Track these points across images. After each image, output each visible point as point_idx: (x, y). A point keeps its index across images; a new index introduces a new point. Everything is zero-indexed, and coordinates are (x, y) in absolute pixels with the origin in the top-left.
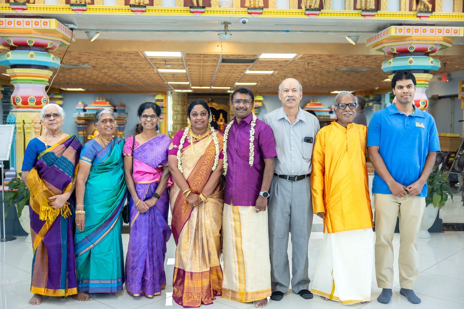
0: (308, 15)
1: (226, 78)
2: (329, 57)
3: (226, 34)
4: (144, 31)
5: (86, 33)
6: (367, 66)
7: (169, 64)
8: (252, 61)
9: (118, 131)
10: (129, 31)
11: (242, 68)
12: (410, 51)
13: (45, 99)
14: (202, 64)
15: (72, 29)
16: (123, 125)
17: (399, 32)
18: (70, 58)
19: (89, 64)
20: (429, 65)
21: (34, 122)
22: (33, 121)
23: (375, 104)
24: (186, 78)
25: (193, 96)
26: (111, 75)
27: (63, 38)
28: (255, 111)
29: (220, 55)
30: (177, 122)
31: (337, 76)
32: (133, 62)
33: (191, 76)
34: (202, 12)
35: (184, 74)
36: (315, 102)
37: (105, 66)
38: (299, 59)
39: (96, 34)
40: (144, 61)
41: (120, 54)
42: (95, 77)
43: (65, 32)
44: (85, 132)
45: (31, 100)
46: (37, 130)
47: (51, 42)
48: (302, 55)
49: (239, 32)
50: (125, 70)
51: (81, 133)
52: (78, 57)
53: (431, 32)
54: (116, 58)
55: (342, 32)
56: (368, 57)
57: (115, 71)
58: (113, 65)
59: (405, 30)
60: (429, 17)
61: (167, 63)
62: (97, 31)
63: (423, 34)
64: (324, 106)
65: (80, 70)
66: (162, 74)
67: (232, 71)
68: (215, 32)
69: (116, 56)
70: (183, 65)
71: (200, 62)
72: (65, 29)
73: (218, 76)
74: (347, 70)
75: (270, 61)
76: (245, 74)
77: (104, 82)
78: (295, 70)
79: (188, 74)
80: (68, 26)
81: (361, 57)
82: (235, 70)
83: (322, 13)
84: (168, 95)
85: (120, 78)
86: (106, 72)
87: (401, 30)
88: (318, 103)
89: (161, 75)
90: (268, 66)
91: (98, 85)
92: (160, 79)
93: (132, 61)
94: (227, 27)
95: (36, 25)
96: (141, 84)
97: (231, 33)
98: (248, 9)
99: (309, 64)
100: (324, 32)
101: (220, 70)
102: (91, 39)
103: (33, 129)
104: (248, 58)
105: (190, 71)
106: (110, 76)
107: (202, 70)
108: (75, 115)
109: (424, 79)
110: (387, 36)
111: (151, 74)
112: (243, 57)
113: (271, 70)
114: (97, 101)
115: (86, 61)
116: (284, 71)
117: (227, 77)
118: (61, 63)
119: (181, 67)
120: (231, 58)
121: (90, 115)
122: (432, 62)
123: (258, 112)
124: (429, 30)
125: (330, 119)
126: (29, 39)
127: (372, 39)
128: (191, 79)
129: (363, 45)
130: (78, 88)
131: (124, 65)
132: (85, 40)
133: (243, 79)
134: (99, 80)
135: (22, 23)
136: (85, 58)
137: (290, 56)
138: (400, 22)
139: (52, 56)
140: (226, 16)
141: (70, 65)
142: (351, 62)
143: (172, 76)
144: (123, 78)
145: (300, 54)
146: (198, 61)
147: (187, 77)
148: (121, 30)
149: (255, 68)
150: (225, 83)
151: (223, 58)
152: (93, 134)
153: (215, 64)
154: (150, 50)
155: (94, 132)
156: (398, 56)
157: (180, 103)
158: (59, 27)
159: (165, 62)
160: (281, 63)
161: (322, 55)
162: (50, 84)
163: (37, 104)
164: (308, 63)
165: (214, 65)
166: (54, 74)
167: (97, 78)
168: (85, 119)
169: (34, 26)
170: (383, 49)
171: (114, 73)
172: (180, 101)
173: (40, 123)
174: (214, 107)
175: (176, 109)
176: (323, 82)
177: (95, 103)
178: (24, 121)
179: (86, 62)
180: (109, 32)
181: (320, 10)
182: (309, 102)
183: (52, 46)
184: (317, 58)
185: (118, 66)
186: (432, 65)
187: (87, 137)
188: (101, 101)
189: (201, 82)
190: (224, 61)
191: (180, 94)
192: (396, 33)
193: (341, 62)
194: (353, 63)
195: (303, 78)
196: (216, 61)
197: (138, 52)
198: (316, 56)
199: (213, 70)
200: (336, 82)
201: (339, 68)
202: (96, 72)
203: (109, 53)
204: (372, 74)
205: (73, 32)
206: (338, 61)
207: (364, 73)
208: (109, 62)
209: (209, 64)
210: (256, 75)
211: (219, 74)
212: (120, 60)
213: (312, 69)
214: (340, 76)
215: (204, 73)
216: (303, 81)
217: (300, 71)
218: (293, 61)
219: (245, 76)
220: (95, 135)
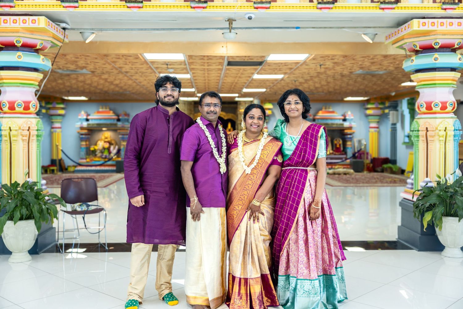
0: (321, 9)
1: (233, 83)
2: (344, 57)
3: (230, 32)
4: (142, 29)
5: (80, 34)
6: (384, 68)
7: (171, 68)
8: (260, 64)
9: (122, 141)
10: (126, 29)
11: (249, 72)
12: (435, 47)
13: (34, 104)
14: (206, 67)
15: (64, 29)
17: (423, 26)
18: (66, 62)
19: (87, 69)
20: (457, 62)
21: (22, 128)
22: (20, 128)
23: (391, 110)
24: (190, 84)
27: (53, 38)
29: (225, 56)
31: (351, 81)
32: (133, 66)
33: (196, 81)
34: (204, 8)
35: (188, 80)
36: (327, 110)
37: (104, 71)
38: (310, 60)
39: (91, 34)
40: (145, 64)
41: (118, 57)
42: (95, 84)
43: (55, 31)
44: (87, 143)
45: (19, 105)
46: (24, 138)
47: (40, 42)
48: (313, 55)
49: (244, 30)
50: (126, 76)
51: (84, 143)
52: (74, 61)
53: (458, 25)
54: (114, 62)
55: (358, 27)
56: (386, 56)
57: (115, 77)
58: (112, 69)
59: (429, 24)
60: (455, 9)
61: (169, 66)
62: (92, 31)
63: (449, 28)
64: (337, 113)
65: (78, 77)
67: (239, 75)
68: (219, 30)
69: (114, 60)
70: (186, 69)
71: (204, 66)
72: (56, 28)
73: (225, 81)
74: (362, 73)
75: (279, 63)
76: (253, 79)
77: (106, 89)
78: (307, 73)
79: (192, 80)
80: (59, 25)
81: (378, 57)
82: (242, 74)
83: (336, 7)
85: (122, 85)
86: (106, 78)
87: (424, 24)
88: (331, 110)
90: (277, 69)
91: (100, 93)
93: (132, 65)
94: (232, 24)
95: (24, 23)
96: (144, 91)
97: (236, 31)
98: (255, 3)
99: (322, 66)
100: (338, 28)
101: (227, 75)
102: (86, 40)
103: (21, 137)
104: (255, 60)
105: (194, 76)
106: (111, 83)
107: (206, 75)
108: (77, 125)
109: (452, 78)
110: (408, 31)
112: (250, 59)
113: (281, 74)
114: (101, 110)
115: (84, 65)
116: (294, 74)
118: (52, 66)
119: (185, 71)
120: (238, 60)
121: (93, 124)
122: (460, 59)
124: (456, 23)
125: (344, 127)
126: (17, 39)
127: (391, 36)
128: (196, 86)
129: (380, 44)
130: (80, 96)
131: (124, 70)
132: (79, 42)
133: (251, 84)
134: (100, 87)
135: (8, 21)
136: (82, 62)
137: (301, 57)
138: (423, 16)
139: (42, 57)
140: (230, 12)
141: (68, 70)
142: (367, 63)
144: (125, 85)
145: (312, 55)
146: (202, 64)
147: (192, 83)
148: (117, 29)
149: (263, 71)
150: (232, 89)
151: (229, 60)
152: (96, 144)
153: (220, 67)
154: (150, 52)
155: (97, 142)
156: (421, 53)
158: (49, 25)
159: (166, 66)
160: (291, 65)
161: (335, 56)
162: (40, 87)
163: (24, 109)
164: (321, 65)
165: (220, 69)
167: (98, 85)
168: (87, 128)
169: (21, 24)
170: (403, 46)
171: (115, 80)
173: (28, 130)
174: (222, 116)
176: (337, 87)
177: (99, 112)
178: (10, 128)
179: (84, 67)
180: (105, 31)
181: (333, 3)
182: (321, 109)
183: (42, 46)
184: (330, 58)
185: (118, 71)
186: (460, 62)
187: (90, 148)
188: (104, 110)
189: (207, 89)
191: (186, 102)
192: (419, 27)
193: (356, 63)
194: (369, 64)
195: (315, 83)
196: (221, 64)
197: (137, 54)
198: (329, 57)
199: (219, 75)
200: (350, 88)
201: (353, 70)
202: (96, 79)
203: (106, 55)
204: (389, 77)
205: (66, 32)
206: (353, 62)
207: (381, 76)
208: (108, 67)
209: (214, 67)
210: (265, 80)
211: (225, 80)
212: (120, 64)
213: (325, 72)
214: (354, 79)
215: (209, 78)
216: (314, 86)
217: (311, 75)
218: (305, 63)
219: (253, 82)
220: (98, 145)
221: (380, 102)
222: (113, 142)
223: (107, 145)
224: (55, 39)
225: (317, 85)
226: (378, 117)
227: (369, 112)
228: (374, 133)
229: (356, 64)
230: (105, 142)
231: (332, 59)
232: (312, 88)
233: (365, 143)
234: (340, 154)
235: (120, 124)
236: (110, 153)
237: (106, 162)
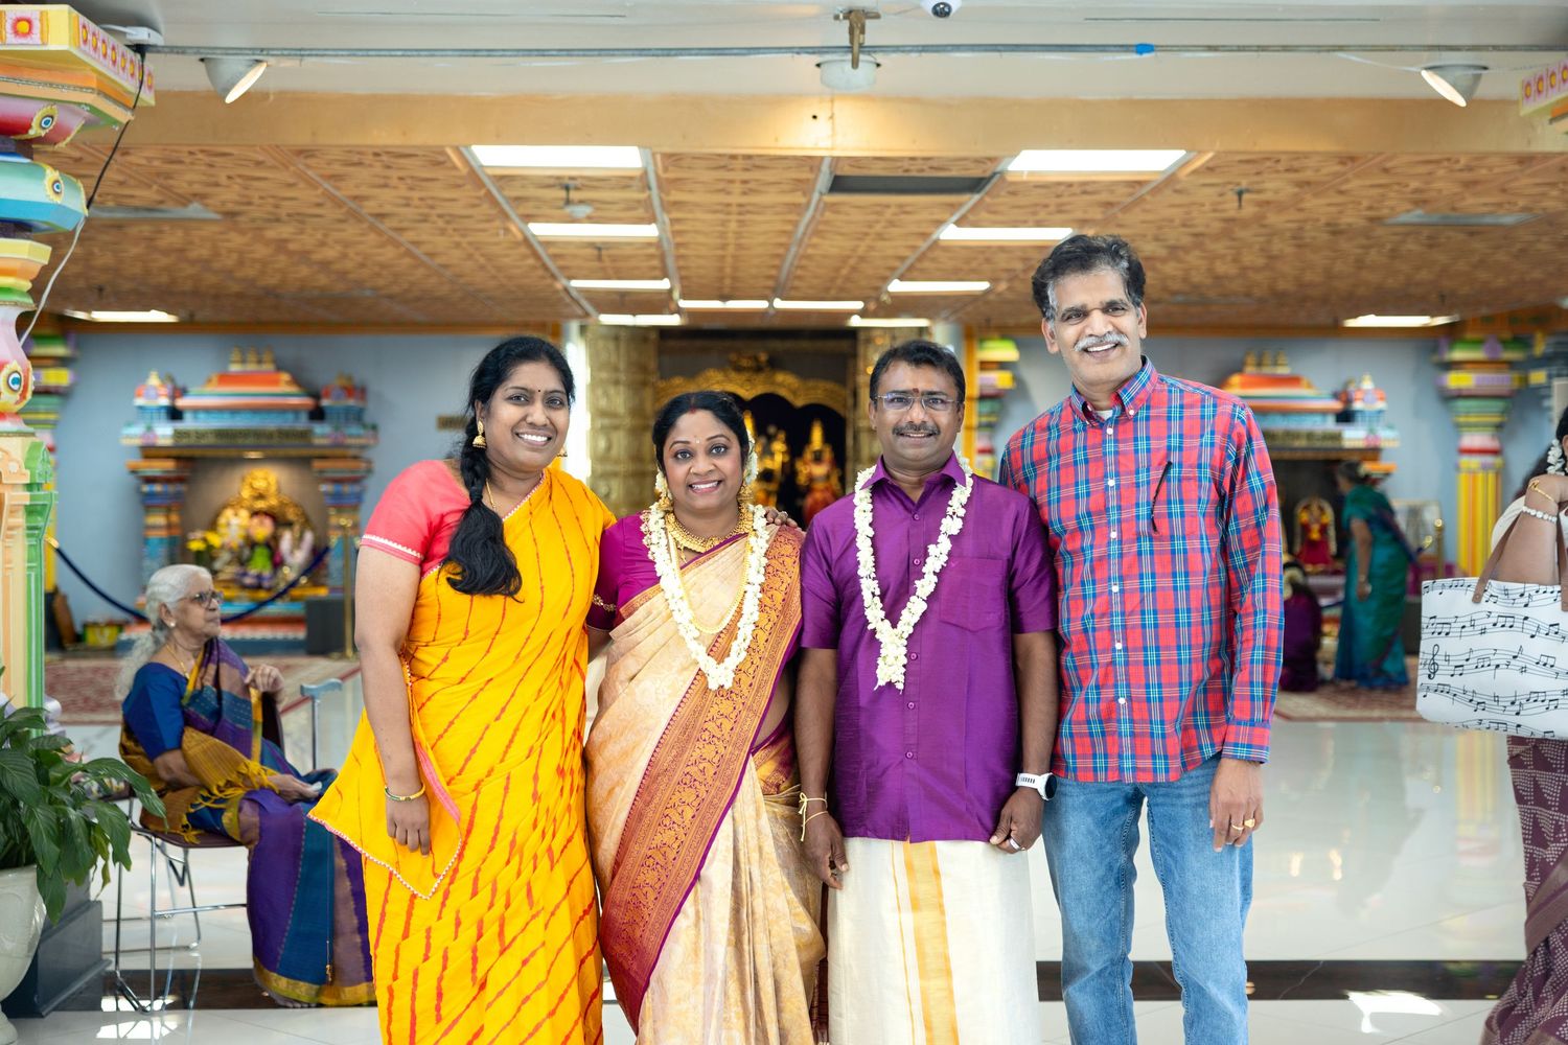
1: (845, 259)
2: (1342, 163)
3: (855, 64)
4: (475, 52)
5: (202, 65)
6: (1521, 203)
7: (581, 202)
8: (975, 185)
9: (332, 512)
10: (407, 52)
11: (925, 216)
13: (16, 375)
14: (735, 199)
15: (140, 49)
16: (355, 481)
18: (121, 178)
19: (207, 205)
23: (1559, 375)
24: (656, 263)
25: (684, 343)
26: (308, 252)
27: (101, 93)
28: (980, 415)
29: (822, 158)
30: (609, 468)
31: (1373, 252)
32: (416, 195)
33: (682, 251)
35: (650, 244)
36: (1267, 370)
37: (283, 213)
38: (1195, 172)
39: (250, 68)
40: (468, 187)
41: (355, 158)
42: (230, 261)
43: (108, 61)
44: (175, 518)
47: (45, 110)
48: (1210, 155)
49: (914, 55)
50: (373, 228)
51: (158, 520)
52: (158, 174)
54: (335, 178)
55: (1402, 48)
56: (1525, 160)
57: (325, 235)
58: (319, 205)
62: (256, 56)
64: (1310, 386)
65: (161, 232)
66: (547, 244)
67: (878, 228)
68: (803, 56)
69: (337, 169)
70: (647, 204)
71: (729, 193)
72: (109, 52)
73: (810, 251)
74: (1425, 220)
75: (1059, 184)
76: (936, 242)
77: (272, 280)
78: (1177, 222)
79: (665, 245)
80: (124, 33)
81: (1493, 161)
82: (891, 224)
84: (568, 340)
85: (349, 265)
86: (285, 236)
88: (1283, 371)
89: (540, 250)
90: (1046, 206)
91: (239, 296)
92: (534, 268)
93: (411, 189)
94: (863, 31)
96: (444, 290)
97: (879, 57)
99: (1246, 196)
100: (1319, 49)
101: (821, 227)
102: (227, 91)
104: (954, 172)
105: (676, 233)
106: (304, 256)
107: (733, 226)
108: (128, 436)
111: (496, 244)
112: (931, 168)
113: (1063, 224)
114: (235, 368)
115: (197, 188)
117: (849, 257)
118: (88, 207)
119: (640, 212)
120: (877, 171)
121: (200, 435)
123: (993, 419)
125: (1341, 449)
127: (1546, 83)
128: (680, 268)
129: (1503, 104)
130: (147, 308)
131: (370, 207)
132: (194, 95)
133: (926, 264)
134: (250, 272)
136: (189, 177)
137: (1156, 161)
139: (51, 174)
141: (120, 206)
142: (1444, 185)
143: (595, 252)
144: (362, 265)
145: (1201, 152)
146: (721, 186)
147: (662, 257)
148: (366, 52)
149: (984, 215)
150: (839, 282)
151: (839, 173)
152: (213, 526)
153: (799, 198)
154: (500, 138)
155: (218, 515)
157: (623, 377)
158: (85, 41)
159: (563, 194)
160: (1112, 192)
161: (1306, 155)
162: (37, 301)
164: (1240, 194)
165: (796, 205)
166: (55, 258)
167: (241, 263)
168: (175, 452)
171: (323, 244)
172: (622, 366)
174: (783, 392)
175: (603, 403)
176: (1309, 277)
177: (226, 378)
179: (195, 195)
180: (314, 59)
182: (1238, 369)
183: (50, 127)
184: (1280, 167)
185: (344, 210)
187: (185, 540)
188: (251, 367)
189: (728, 282)
190: (839, 184)
191: (623, 334)
193: (1398, 184)
194: (1457, 189)
195: (1213, 258)
196: (804, 186)
197: (443, 147)
198: (1278, 161)
199: (789, 228)
200: (1371, 277)
201: (1385, 212)
202: (237, 240)
203: (304, 153)
204: (1545, 239)
205: (146, 63)
206: (1383, 180)
207: (1508, 233)
208: (304, 195)
209: (770, 198)
210: (989, 247)
211: (814, 246)
212: (357, 186)
213: (1259, 219)
214: (1389, 246)
215: (743, 241)
216: (1210, 270)
217: (1200, 229)
218: (1170, 180)
219: (937, 253)
220: (222, 530)
221: (1507, 335)
222: (291, 515)
223: (262, 530)
224: (107, 96)
225: (1222, 268)
226: (1499, 405)
227: (1457, 380)
228: (1480, 476)
229: (1396, 187)
230: (255, 513)
231: (1287, 170)
232: (1196, 278)
233: (1439, 523)
234: (1324, 573)
235: (322, 432)
236: (277, 563)
237: (263, 604)
